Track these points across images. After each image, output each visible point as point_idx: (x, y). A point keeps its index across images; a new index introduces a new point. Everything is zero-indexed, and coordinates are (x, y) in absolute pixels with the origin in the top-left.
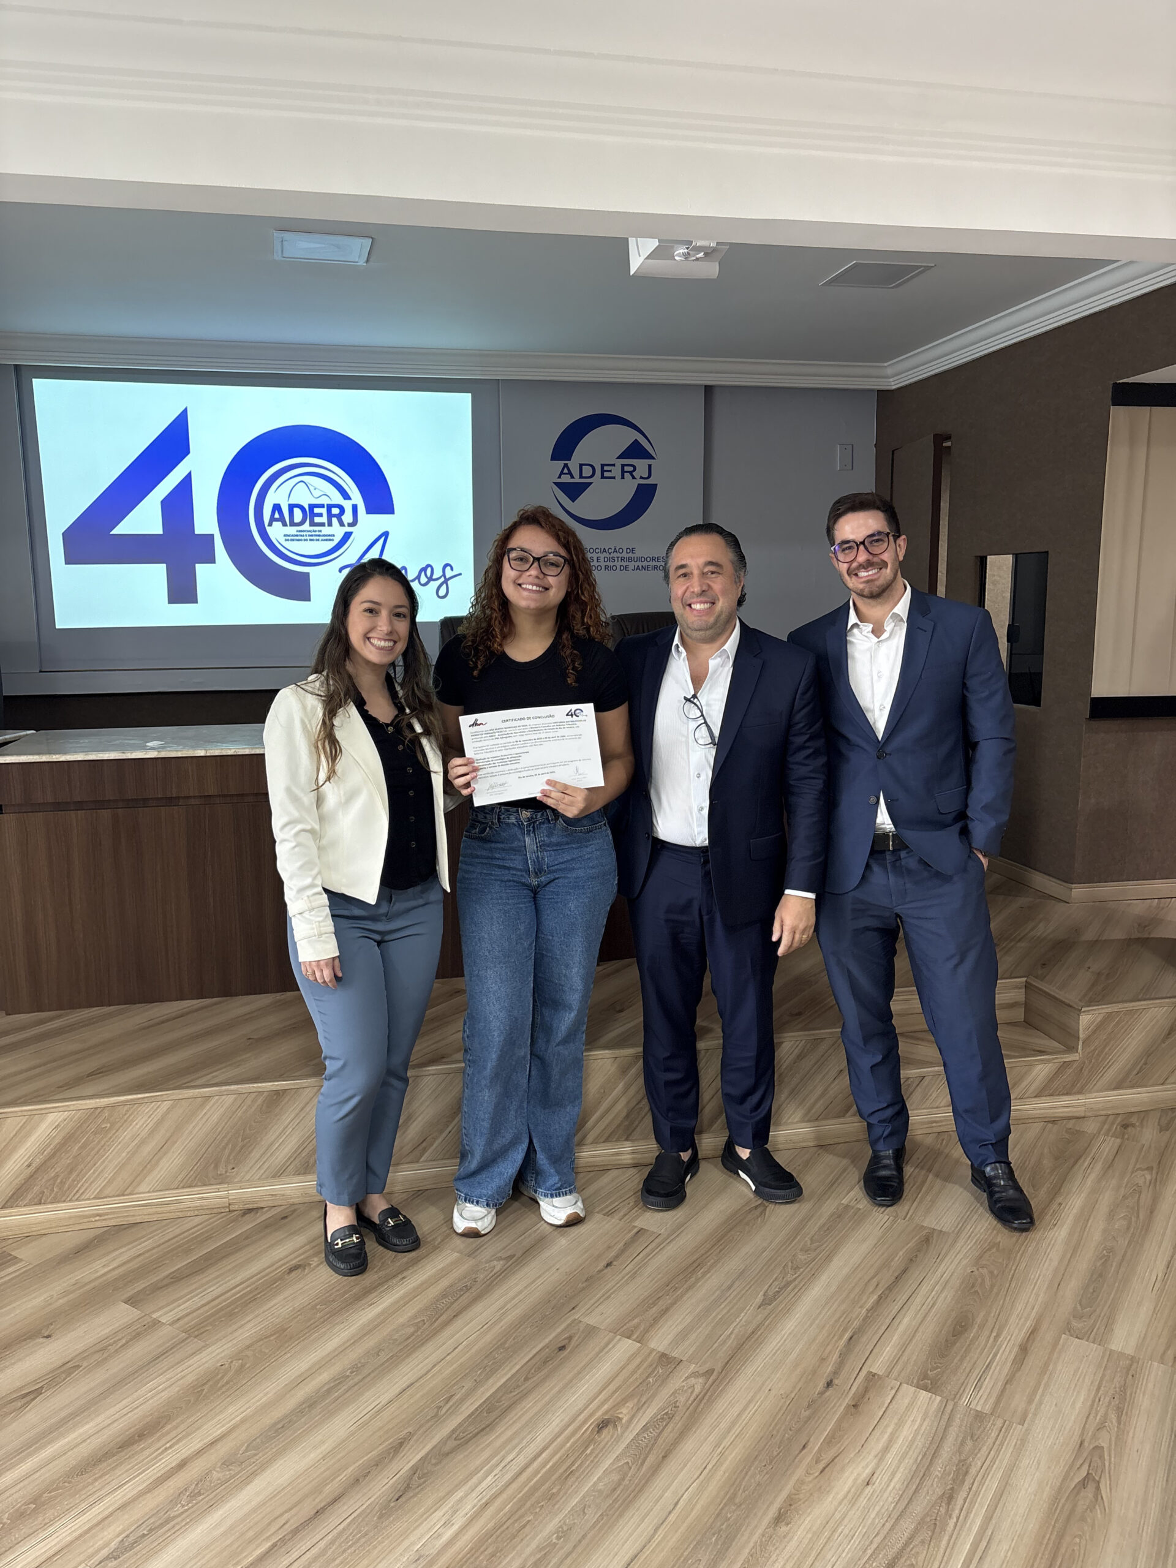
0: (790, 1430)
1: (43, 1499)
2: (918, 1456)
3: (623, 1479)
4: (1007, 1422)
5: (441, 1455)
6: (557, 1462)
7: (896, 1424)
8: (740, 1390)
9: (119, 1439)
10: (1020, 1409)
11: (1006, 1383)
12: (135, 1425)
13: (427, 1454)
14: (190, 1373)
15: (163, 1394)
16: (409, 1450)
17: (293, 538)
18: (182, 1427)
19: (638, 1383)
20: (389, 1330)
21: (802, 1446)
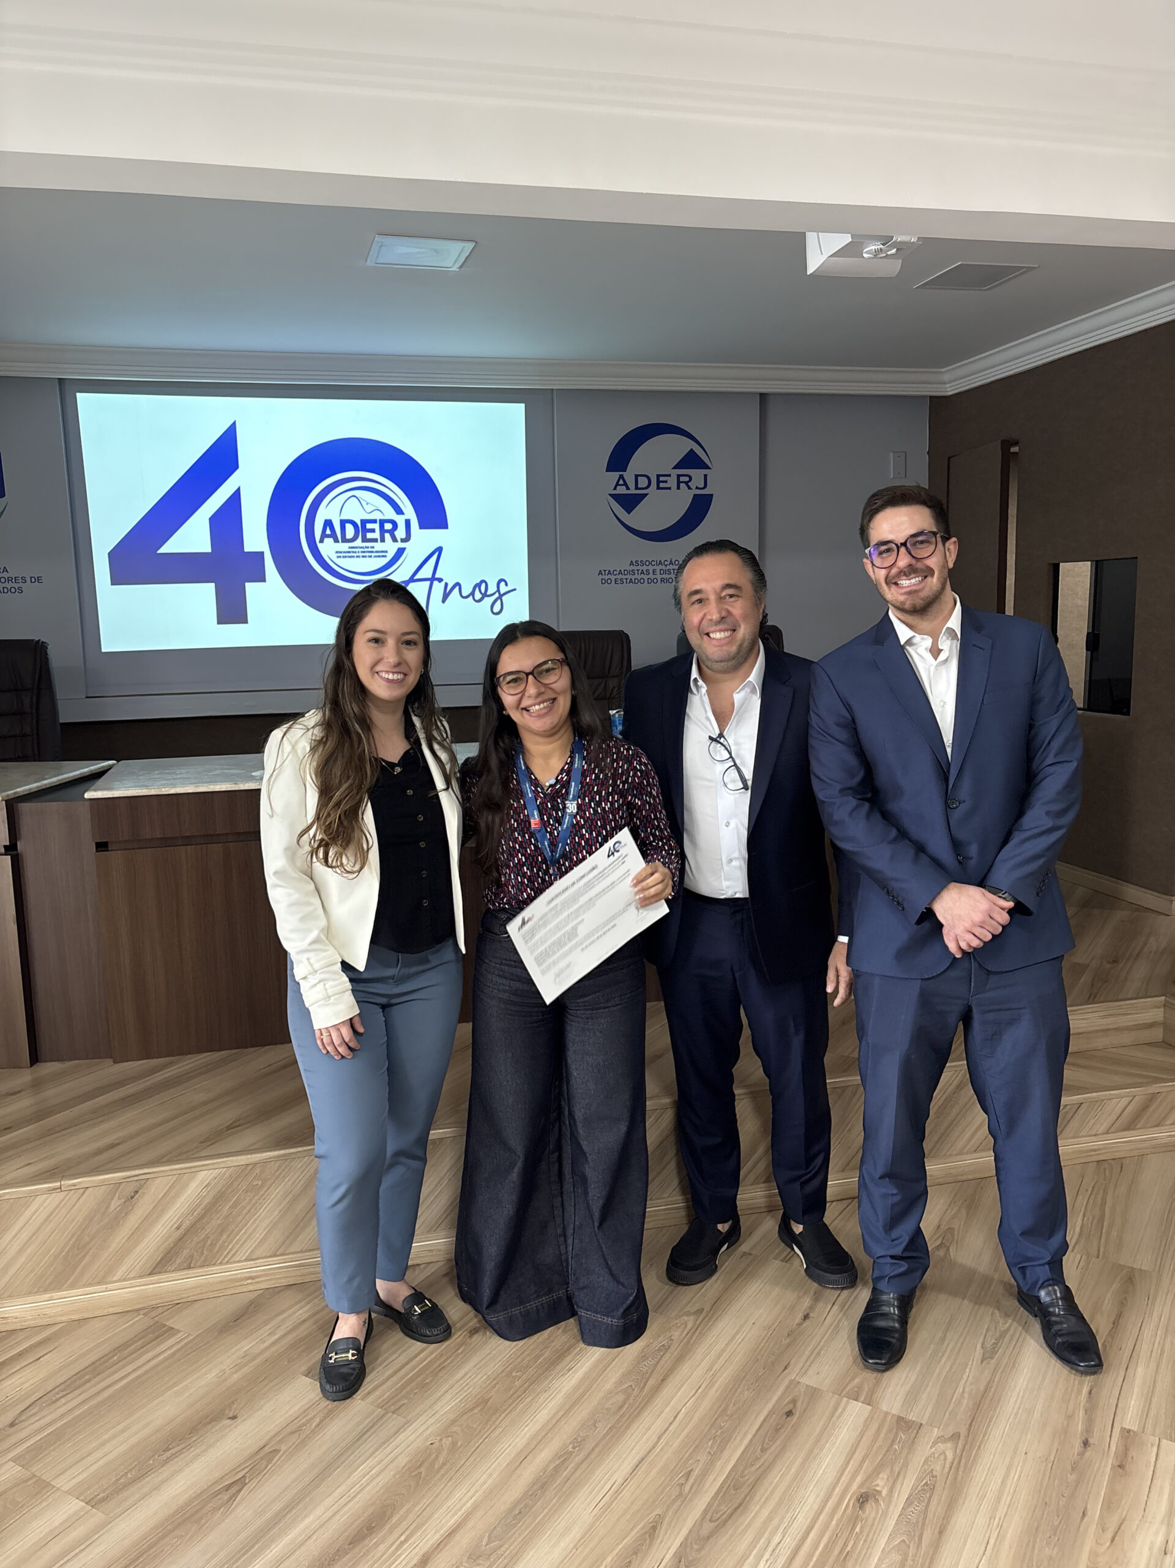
0: (1064, 1497)
3: (906, 1560)
5: (702, 1540)
6: (829, 1542)
8: (994, 1455)
9: (346, 1534)
12: (359, 1517)
13: (686, 1539)
14: (401, 1453)
15: (378, 1479)
16: (666, 1533)
17: (344, 554)
18: (412, 1516)
19: (884, 1452)
20: (598, 1398)
21: (1081, 1514)
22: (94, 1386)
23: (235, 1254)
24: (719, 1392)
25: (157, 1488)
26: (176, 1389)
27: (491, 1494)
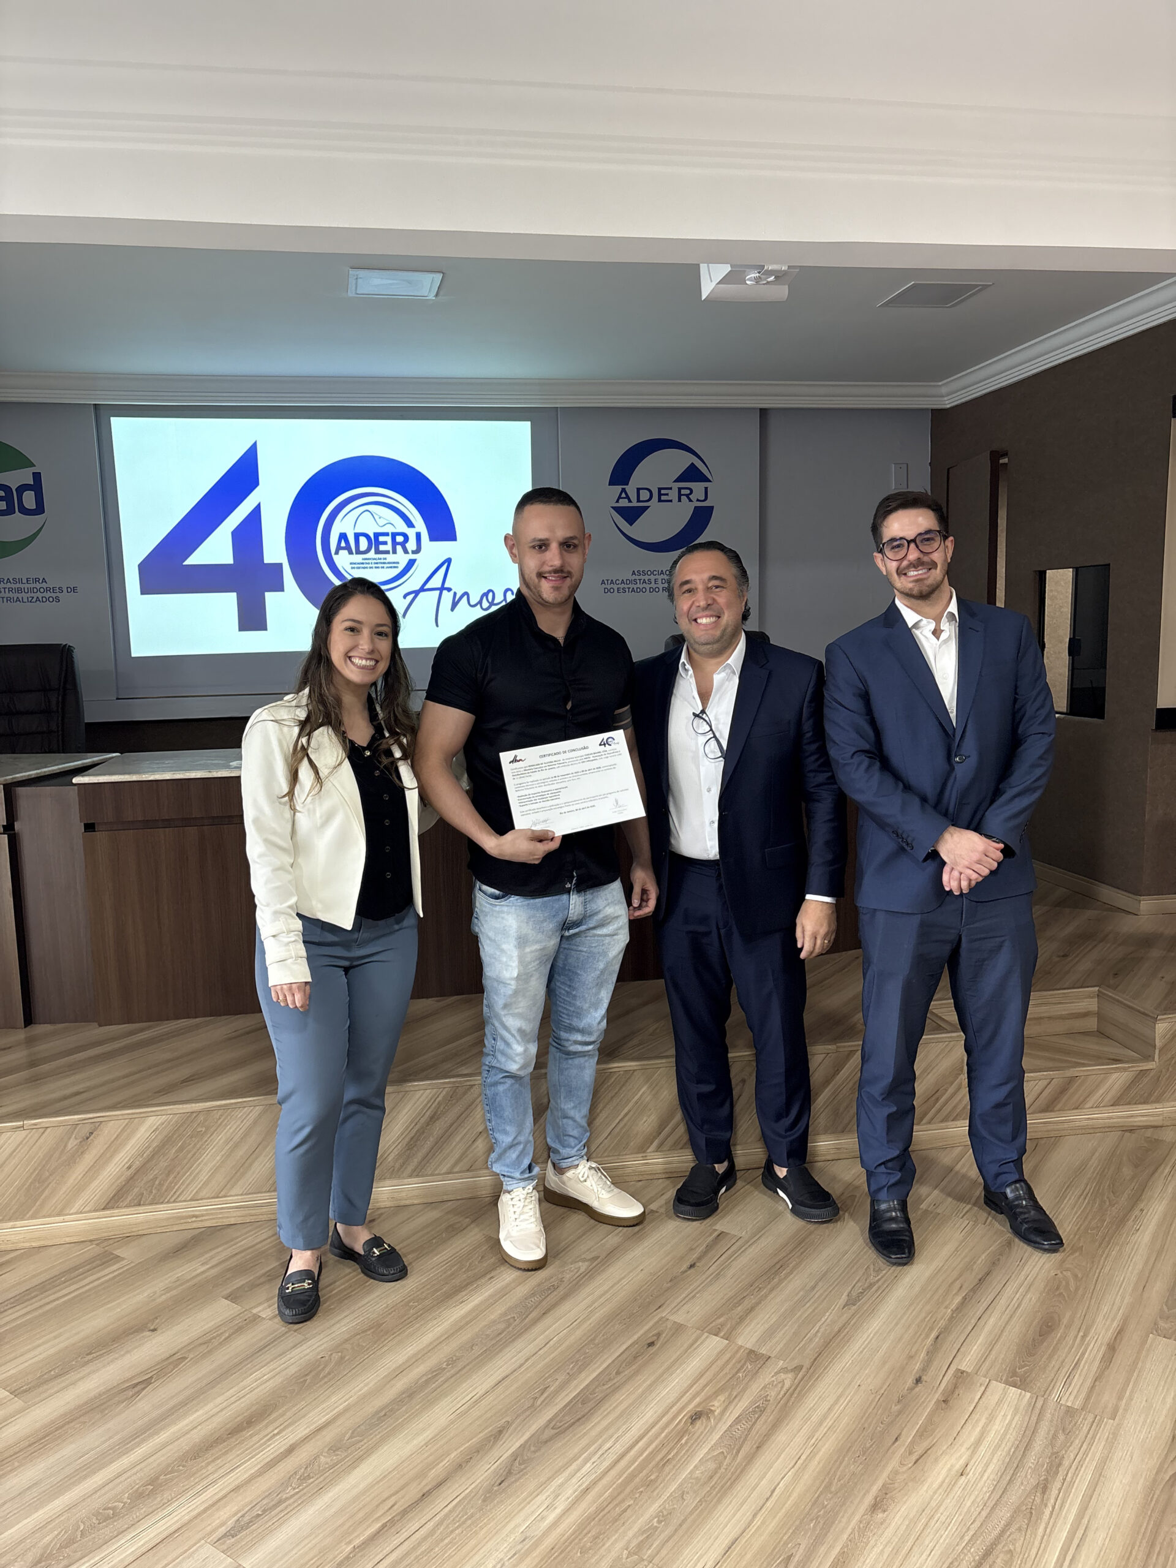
0: (882, 1423)
1: (160, 1481)
2: (1010, 1449)
3: (720, 1468)
4: (1098, 1417)
5: (540, 1443)
7: (987, 1419)
8: (829, 1387)
9: (228, 1426)
10: (1110, 1405)
11: (1096, 1380)
12: (244, 1413)
13: (526, 1442)
14: (293, 1364)
15: (268, 1383)
17: (358, 566)
18: (289, 1414)
19: (728, 1378)
20: (482, 1325)
21: (895, 1438)
23: (180, 1194)
24: (592, 1325)
25: (74, 1383)
26: (109, 1306)
27: (364, 1399)
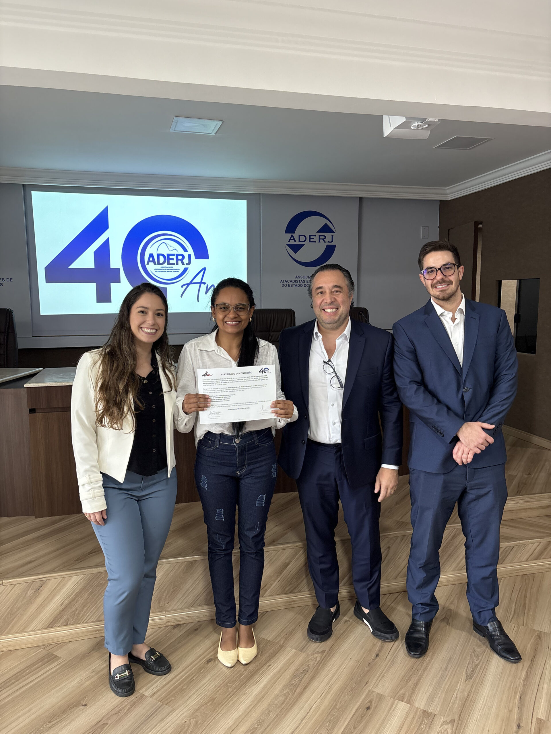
14: (169, 727)
17: (159, 270)
20: (271, 698)
22: (16, 686)
23: (89, 619)
24: (333, 696)
26: (56, 689)
